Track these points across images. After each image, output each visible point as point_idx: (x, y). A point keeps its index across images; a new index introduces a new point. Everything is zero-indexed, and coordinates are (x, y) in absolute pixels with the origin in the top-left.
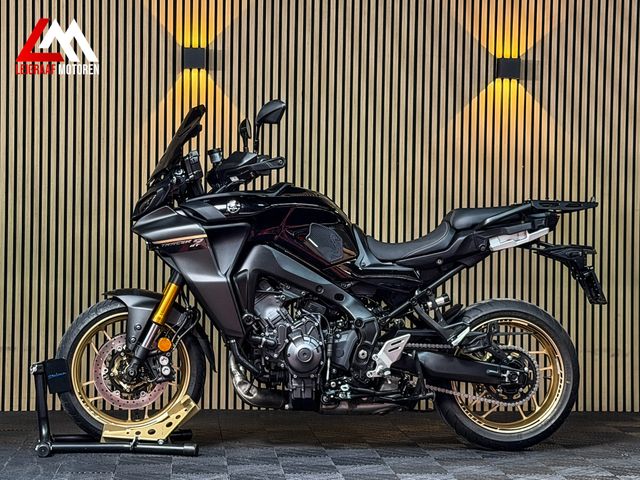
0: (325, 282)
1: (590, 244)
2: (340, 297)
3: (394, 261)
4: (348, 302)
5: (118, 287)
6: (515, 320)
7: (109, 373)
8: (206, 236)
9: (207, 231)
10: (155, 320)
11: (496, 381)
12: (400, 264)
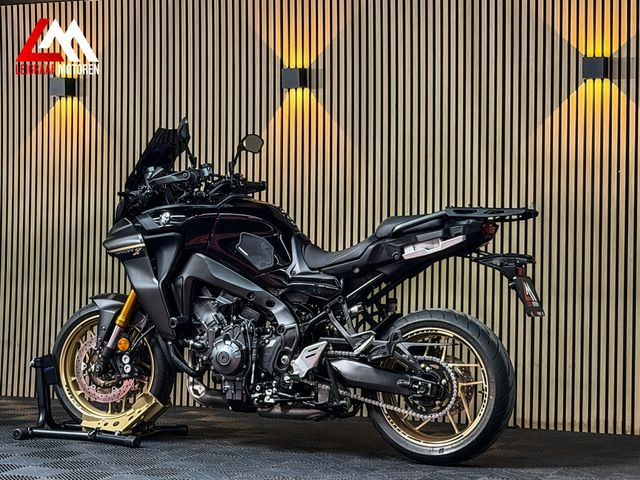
0: (257, 289)
1: (530, 253)
2: (271, 304)
3: (320, 269)
4: (278, 309)
5: (96, 293)
6: (441, 331)
7: (87, 369)
8: (144, 245)
9: (145, 241)
10: (117, 322)
11: (407, 392)
12: (325, 272)
